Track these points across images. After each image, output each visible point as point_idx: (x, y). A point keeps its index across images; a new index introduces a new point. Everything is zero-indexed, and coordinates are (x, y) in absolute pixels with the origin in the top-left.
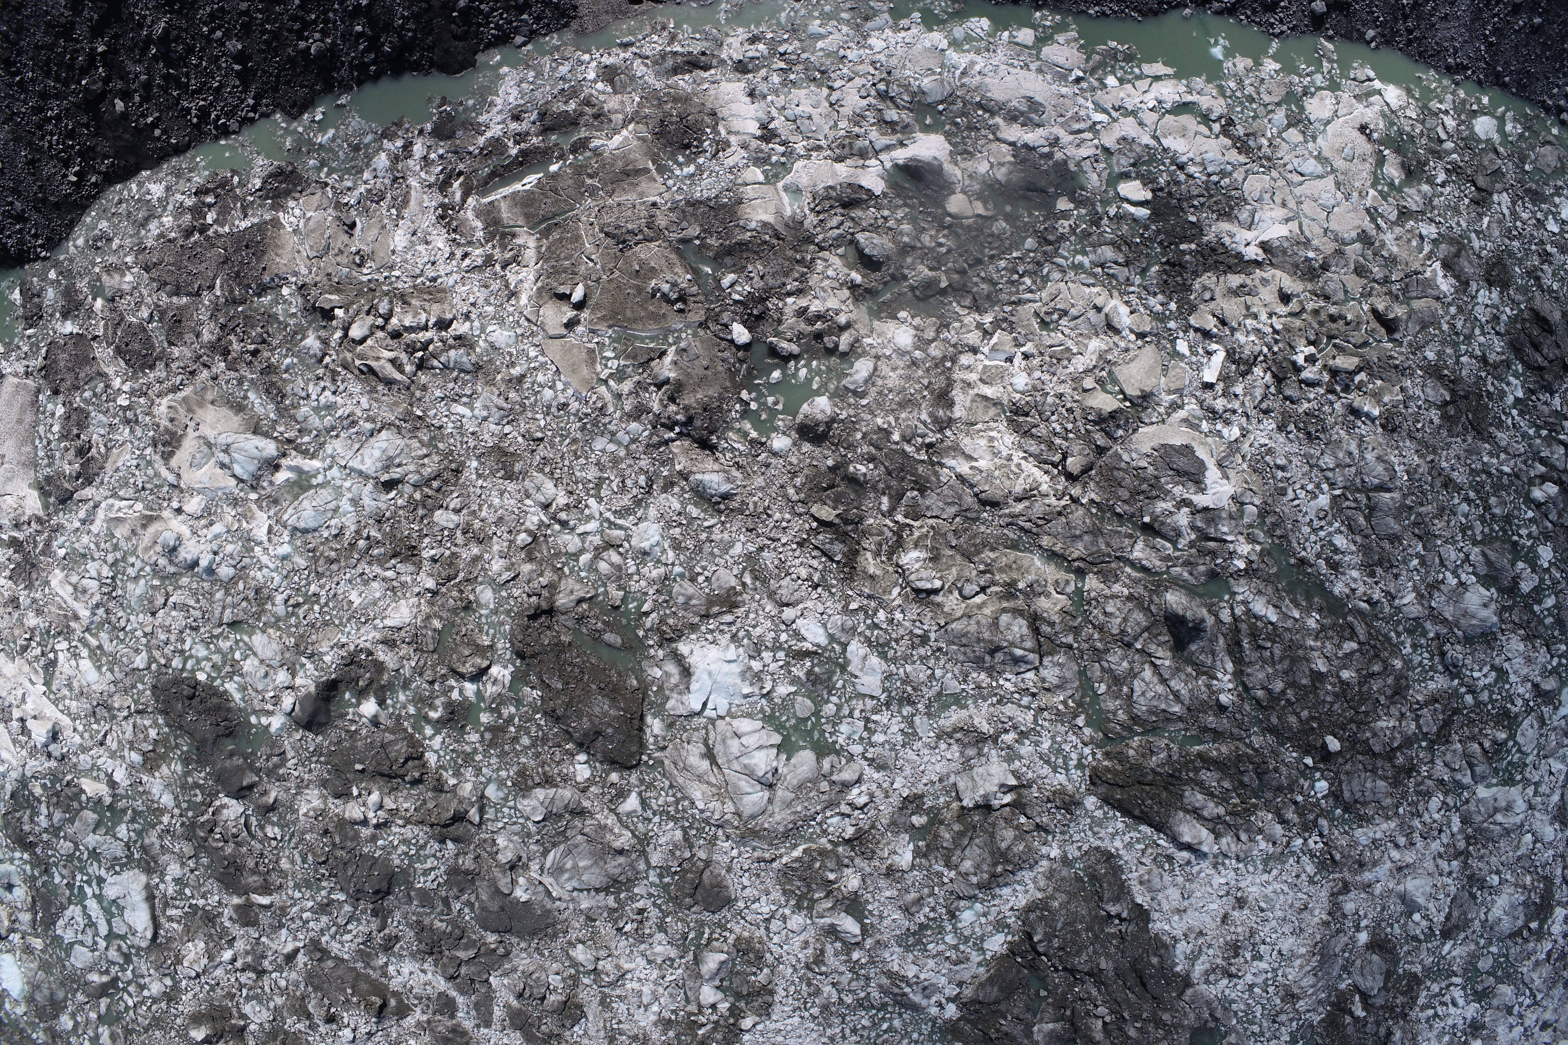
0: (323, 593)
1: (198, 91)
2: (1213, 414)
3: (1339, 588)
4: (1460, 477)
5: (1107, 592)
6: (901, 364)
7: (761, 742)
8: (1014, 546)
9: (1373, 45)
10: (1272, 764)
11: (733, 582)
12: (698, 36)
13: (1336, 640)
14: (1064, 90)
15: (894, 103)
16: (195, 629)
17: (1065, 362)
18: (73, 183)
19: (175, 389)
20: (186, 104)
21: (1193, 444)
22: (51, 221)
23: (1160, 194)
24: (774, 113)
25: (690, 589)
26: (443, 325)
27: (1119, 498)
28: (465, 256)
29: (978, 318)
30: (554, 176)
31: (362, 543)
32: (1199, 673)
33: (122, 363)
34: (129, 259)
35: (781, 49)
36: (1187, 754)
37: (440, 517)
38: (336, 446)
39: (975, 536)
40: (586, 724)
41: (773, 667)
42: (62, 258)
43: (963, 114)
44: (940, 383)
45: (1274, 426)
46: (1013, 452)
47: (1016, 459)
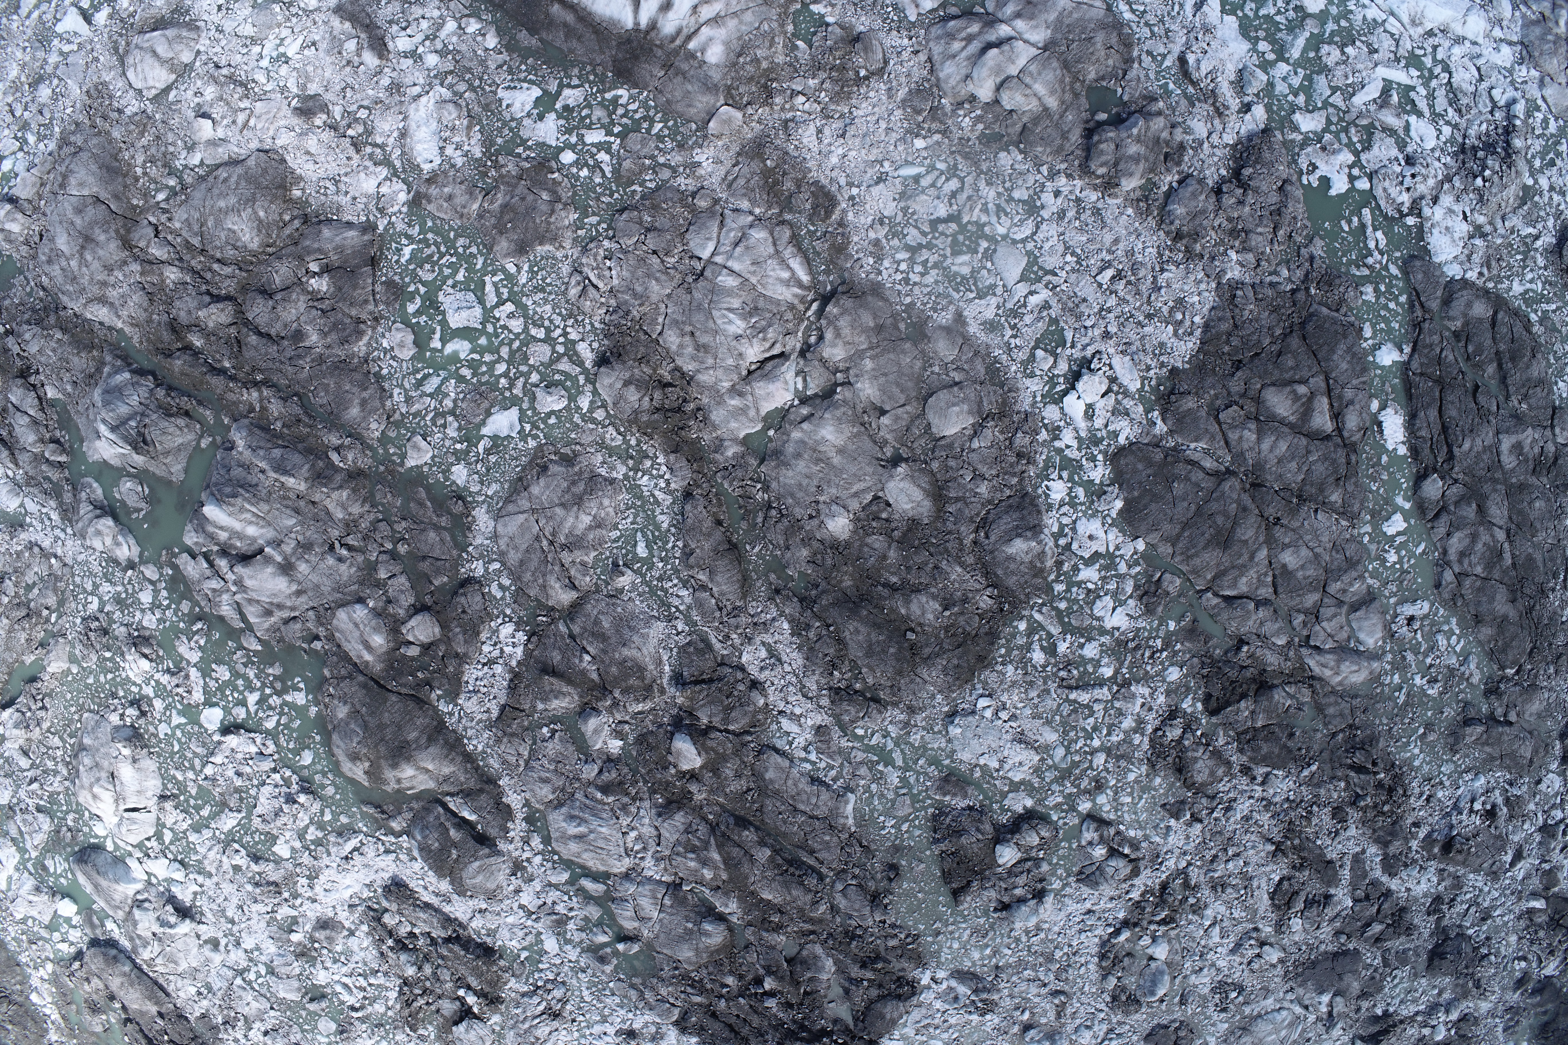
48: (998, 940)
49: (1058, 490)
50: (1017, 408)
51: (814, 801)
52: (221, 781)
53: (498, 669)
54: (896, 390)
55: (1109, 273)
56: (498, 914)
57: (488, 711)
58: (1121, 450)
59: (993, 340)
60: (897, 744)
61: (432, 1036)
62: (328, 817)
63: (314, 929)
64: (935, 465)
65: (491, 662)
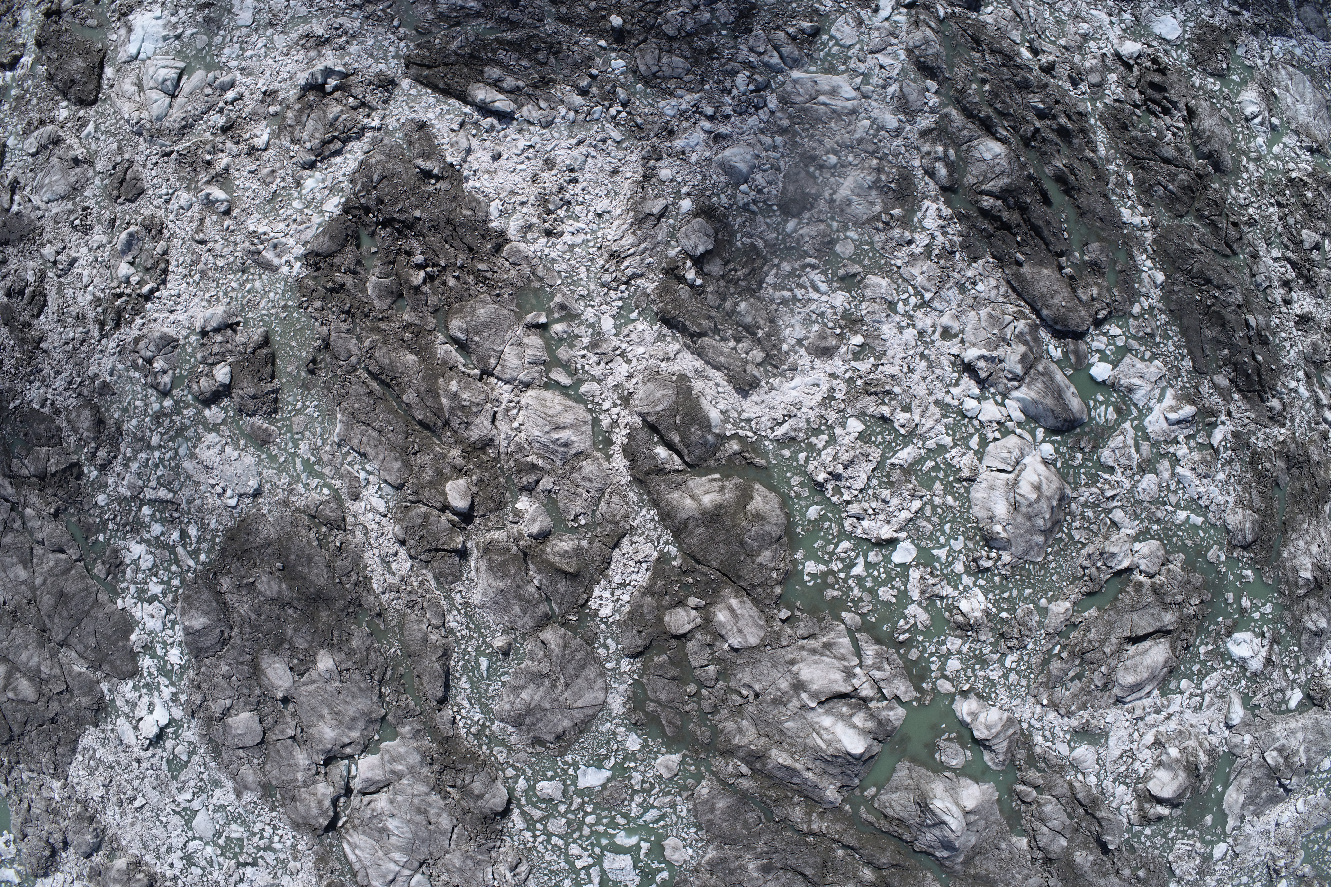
48: (240, 295)
49: (174, 656)
50: (200, 722)
51: (365, 439)
52: (906, 494)
53: (617, 579)
54: (283, 753)
55: (137, 804)
56: (651, 356)
57: (632, 543)
58: (131, 676)
59: (216, 774)
60: (299, 476)
61: (739, 235)
62: (802, 456)
63: (837, 348)
64: (258, 692)
65: (623, 585)
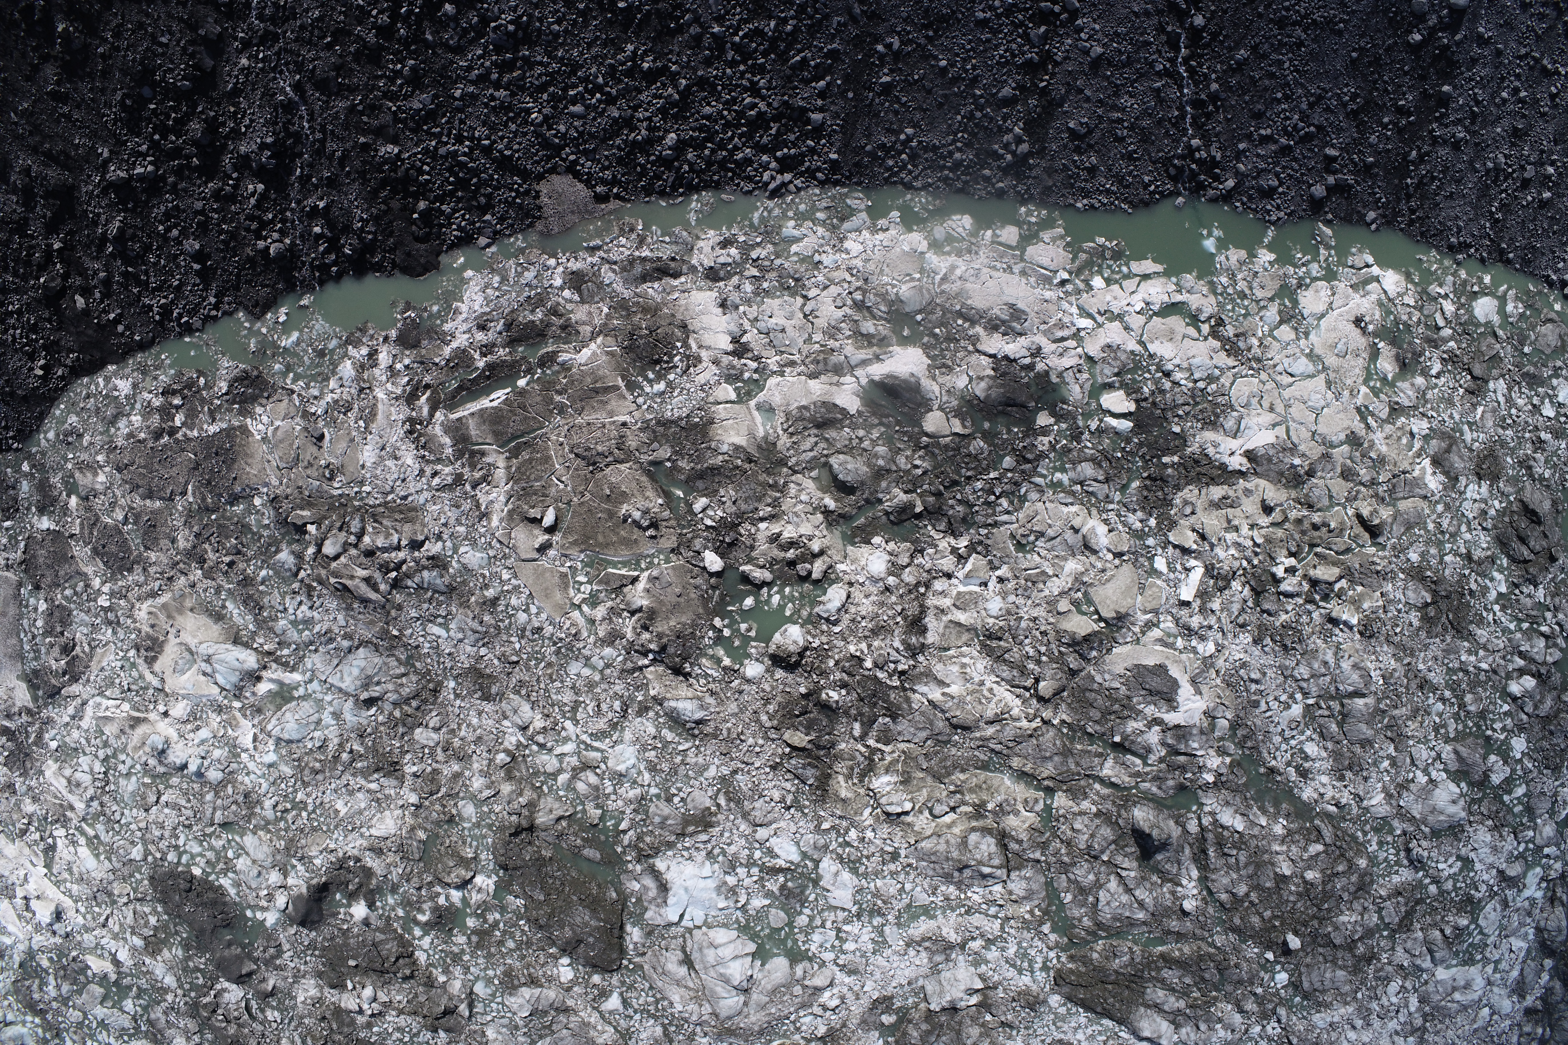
0: (310, 801)
1: (159, 289)
2: (1188, 632)
3: (1307, 794)
4: (1437, 677)
5: (1076, 809)
6: (874, 590)
7: (736, 953)
8: (985, 766)
9: (1373, 227)
10: (1234, 959)
11: (708, 803)
12: (667, 239)
13: (1302, 844)
14: (1048, 294)
15: (871, 313)
16: (189, 827)
17: (1041, 586)
18: (40, 377)
19: (153, 595)
20: (147, 301)
21: (1167, 663)
22: (20, 413)
23: (1144, 404)
24: (747, 325)
25: (666, 810)
26: (416, 545)
27: (1090, 719)
28: (435, 474)
29: (953, 542)
30: (522, 393)
31: (345, 756)
32: (1165, 880)
33: (101, 565)
34: (100, 458)
35: (754, 255)
36: (1150, 955)
37: (420, 734)
38: (314, 661)
39: (945, 759)
40: (568, 933)
41: (747, 882)
42: (34, 450)
43: (941, 324)
44: (913, 610)
45: (1250, 639)
46: (985, 677)
47: (988, 684)
